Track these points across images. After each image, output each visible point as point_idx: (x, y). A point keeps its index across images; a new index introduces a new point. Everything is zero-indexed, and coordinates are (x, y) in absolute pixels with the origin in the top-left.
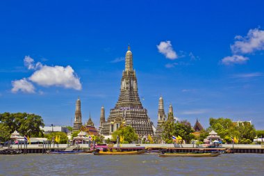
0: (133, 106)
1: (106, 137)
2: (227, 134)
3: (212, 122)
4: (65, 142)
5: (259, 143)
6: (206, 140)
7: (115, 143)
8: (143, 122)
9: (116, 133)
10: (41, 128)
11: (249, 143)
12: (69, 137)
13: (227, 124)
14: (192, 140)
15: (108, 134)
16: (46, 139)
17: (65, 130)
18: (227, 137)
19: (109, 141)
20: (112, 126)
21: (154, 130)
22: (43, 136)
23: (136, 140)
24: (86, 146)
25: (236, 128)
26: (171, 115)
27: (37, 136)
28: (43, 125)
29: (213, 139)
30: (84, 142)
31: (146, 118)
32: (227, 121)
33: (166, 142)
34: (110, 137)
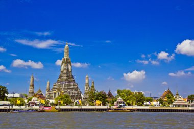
0: (68, 81)
1: (51, 101)
2: (128, 99)
3: (119, 92)
4: (23, 105)
5: (147, 105)
6: (115, 103)
7: (57, 105)
8: (75, 92)
9: (57, 99)
10: (6, 95)
11: (141, 105)
12: (26, 101)
13: (128, 93)
14: (107, 103)
15: (51, 99)
16: (9, 103)
17: (22, 96)
18: (128, 102)
19: (53, 104)
20: (55, 94)
21: (82, 96)
22: (7, 100)
23: (71, 103)
24: (37, 107)
25: (134, 96)
26: (93, 87)
27: (3, 100)
28: (8, 93)
29: (120, 103)
30: (36, 104)
31: (77, 89)
32: (128, 91)
33: (90, 105)
34: (53, 101)
